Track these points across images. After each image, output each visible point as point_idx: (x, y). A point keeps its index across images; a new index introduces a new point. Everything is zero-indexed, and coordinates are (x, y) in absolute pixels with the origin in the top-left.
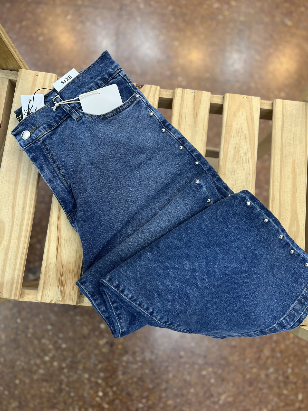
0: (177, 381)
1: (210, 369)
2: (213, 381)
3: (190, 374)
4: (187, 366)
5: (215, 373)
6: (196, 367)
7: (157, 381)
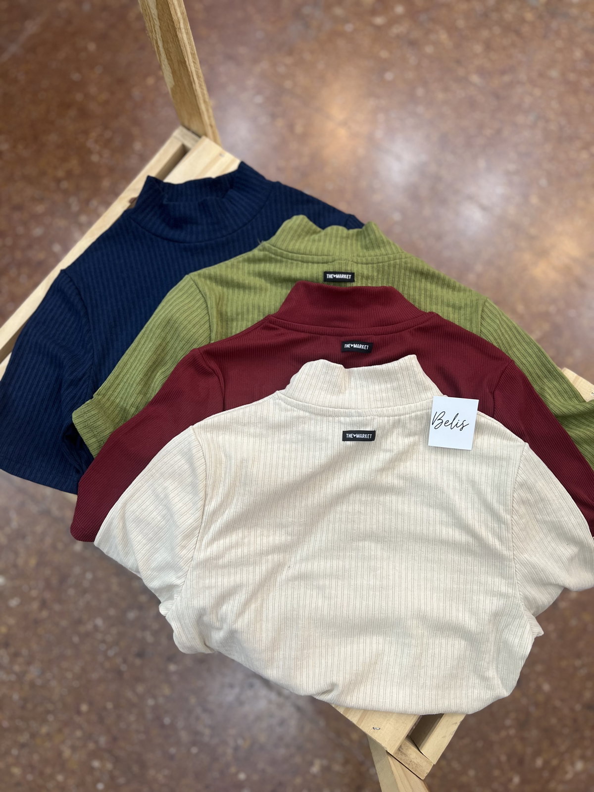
0: (48, 745)
1: (109, 766)
2: (100, 786)
3: (74, 748)
4: (79, 733)
5: (113, 778)
6: (91, 746)
7: (19, 723)
